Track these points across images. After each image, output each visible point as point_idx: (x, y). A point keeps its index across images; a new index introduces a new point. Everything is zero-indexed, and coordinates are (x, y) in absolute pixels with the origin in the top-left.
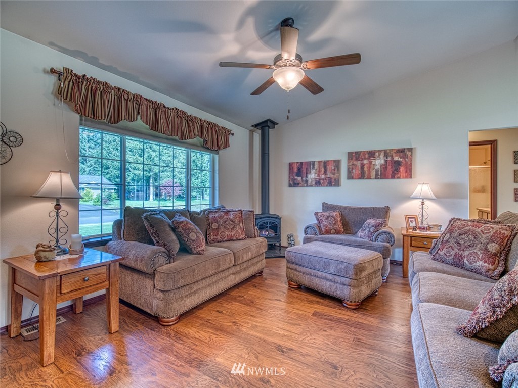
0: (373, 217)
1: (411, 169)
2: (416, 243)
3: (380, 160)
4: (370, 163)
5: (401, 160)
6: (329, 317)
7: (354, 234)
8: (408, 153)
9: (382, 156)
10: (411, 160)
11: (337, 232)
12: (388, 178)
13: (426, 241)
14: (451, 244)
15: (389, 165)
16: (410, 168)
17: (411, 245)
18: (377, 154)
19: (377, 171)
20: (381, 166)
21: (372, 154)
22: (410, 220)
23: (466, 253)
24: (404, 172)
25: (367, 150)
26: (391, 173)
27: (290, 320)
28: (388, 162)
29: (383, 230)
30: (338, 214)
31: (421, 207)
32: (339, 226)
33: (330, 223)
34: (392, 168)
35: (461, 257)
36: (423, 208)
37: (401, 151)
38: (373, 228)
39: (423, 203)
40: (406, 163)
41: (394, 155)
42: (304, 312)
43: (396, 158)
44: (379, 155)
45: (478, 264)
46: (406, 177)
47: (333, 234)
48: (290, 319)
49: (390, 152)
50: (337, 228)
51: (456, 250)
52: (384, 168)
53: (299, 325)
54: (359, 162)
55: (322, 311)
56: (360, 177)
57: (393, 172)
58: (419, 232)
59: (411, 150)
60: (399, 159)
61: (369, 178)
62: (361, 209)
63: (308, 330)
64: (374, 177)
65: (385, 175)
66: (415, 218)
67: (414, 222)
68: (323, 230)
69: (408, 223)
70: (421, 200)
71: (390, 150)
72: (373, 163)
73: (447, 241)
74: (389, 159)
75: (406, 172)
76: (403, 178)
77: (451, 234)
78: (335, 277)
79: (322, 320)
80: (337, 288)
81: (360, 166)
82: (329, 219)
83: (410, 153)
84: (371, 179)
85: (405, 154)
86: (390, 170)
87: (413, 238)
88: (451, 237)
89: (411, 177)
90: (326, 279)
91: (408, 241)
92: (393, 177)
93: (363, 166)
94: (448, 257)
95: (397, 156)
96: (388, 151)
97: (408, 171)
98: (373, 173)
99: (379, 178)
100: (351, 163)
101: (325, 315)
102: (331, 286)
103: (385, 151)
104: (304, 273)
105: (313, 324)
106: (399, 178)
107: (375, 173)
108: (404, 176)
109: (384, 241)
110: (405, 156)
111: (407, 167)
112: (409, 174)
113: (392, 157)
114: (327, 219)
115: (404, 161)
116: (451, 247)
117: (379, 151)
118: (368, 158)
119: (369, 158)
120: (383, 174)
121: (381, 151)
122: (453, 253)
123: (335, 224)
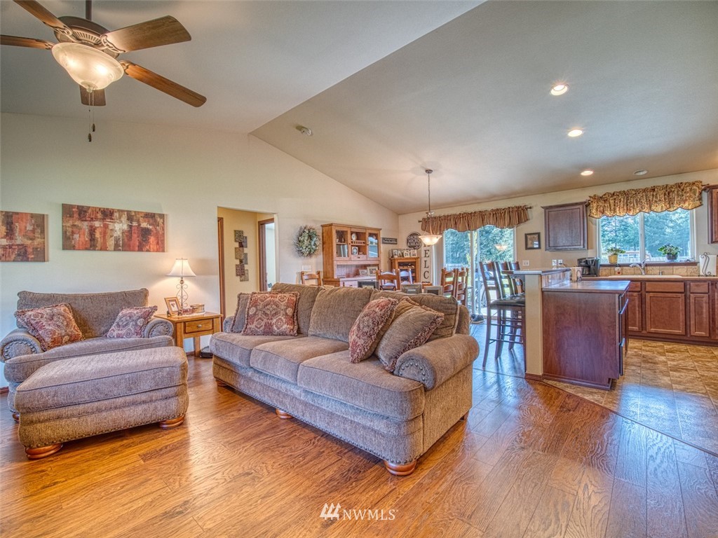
0: (129, 305)
1: (164, 240)
2: (190, 328)
3: (121, 225)
4: (106, 226)
5: (151, 227)
6: (168, 448)
7: (103, 335)
8: (159, 219)
9: (124, 218)
10: (163, 230)
11: (73, 339)
12: (133, 250)
13: (200, 323)
14: (260, 316)
15: (135, 233)
16: (162, 239)
17: (185, 333)
18: (116, 215)
19: (117, 240)
20: (123, 233)
21: (107, 214)
22: (171, 303)
23: (274, 321)
24: (155, 243)
25: (100, 207)
26: (138, 244)
27: (123, 487)
28: (133, 228)
29: (153, 319)
30: (67, 309)
31: (179, 286)
32: (74, 329)
33: (58, 326)
34: (138, 237)
35: (271, 325)
36: (182, 287)
37: (150, 216)
38: (142, 319)
39: (182, 282)
40: (157, 232)
41: (141, 219)
42: (127, 467)
43: (144, 225)
44: (120, 217)
45: (284, 327)
46: (157, 251)
47: (66, 343)
48: (121, 485)
49: (136, 215)
50: (72, 332)
51: (265, 320)
52: (127, 236)
53: (147, 480)
54: (86, 223)
55: (148, 449)
56: (88, 246)
57: (140, 243)
58: (186, 316)
59: (162, 216)
60: (148, 226)
61: (104, 248)
62: (104, 295)
63: (166, 475)
64: (113, 248)
65: (129, 246)
66: (175, 300)
67: (175, 306)
68: (48, 340)
69: (168, 306)
70: (180, 279)
71: (135, 212)
72: (111, 227)
73: (255, 314)
74: (135, 224)
75: (158, 243)
76: (154, 251)
77: (256, 306)
78: (151, 394)
79: (164, 456)
80: (156, 408)
81: (87, 230)
82: (55, 319)
83: (162, 220)
84: (106, 250)
85: (155, 221)
86: (136, 239)
87: (187, 323)
88: (257, 310)
89: (163, 251)
90: (134, 403)
91: (181, 328)
92: (140, 249)
93: (92, 231)
94: (259, 328)
95: (145, 221)
96: (133, 214)
97: (160, 242)
98: (111, 243)
99: (120, 250)
100: (71, 223)
101: (161, 450)
102: (145, 410)
103: (129, 212)
104: (80, 415)
105: (163, 467)
106: (148, 251)
107: (113, 242)
108: (155, 248)
109: (161, 333)
110: (156, 224)
111: (158, 238)
112: (161, 247)
113: (138, 221)
114: (52, 319)
115: (153, 230)
116: (260, 318)
117: (119, 211)
118: (100, 219)
119: (103, 219)
120: (125, 245)
121: (123, 211)
122: (263, 323)
123: (67, 325)
